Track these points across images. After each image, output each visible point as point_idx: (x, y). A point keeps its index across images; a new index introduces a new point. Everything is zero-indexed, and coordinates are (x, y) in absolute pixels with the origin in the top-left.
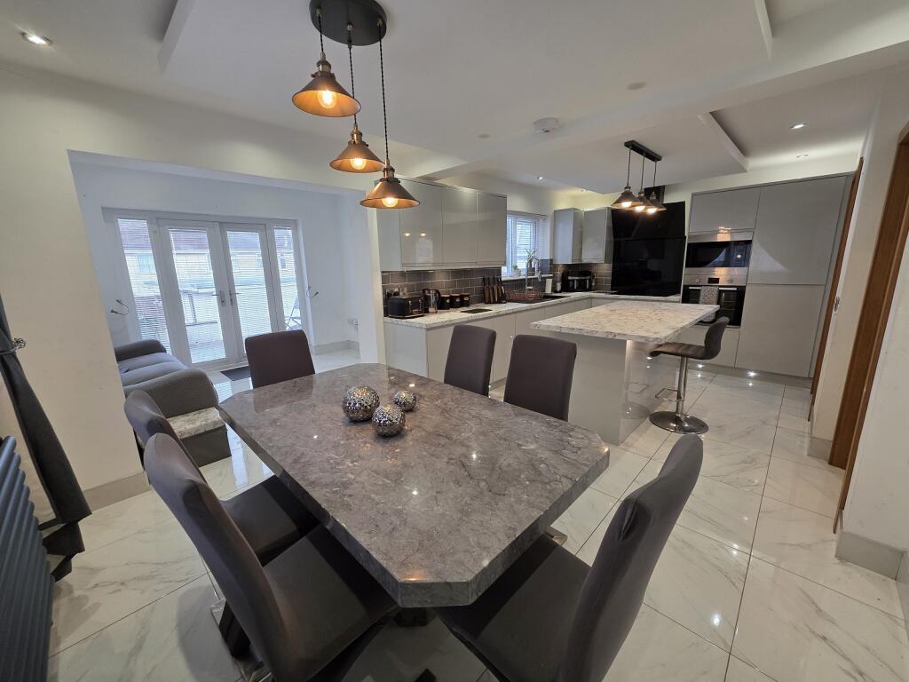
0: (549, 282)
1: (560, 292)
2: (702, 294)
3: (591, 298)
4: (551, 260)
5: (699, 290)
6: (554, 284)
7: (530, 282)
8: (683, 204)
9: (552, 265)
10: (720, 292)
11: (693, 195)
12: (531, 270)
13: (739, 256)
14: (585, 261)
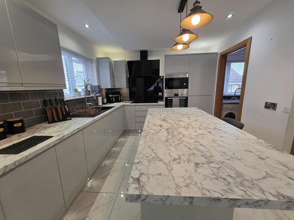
0: (100, 99)
1: (106, 104)
2: (173, 100)
3: (124, 106)
4: (99, 86)
6: (103, 99)
7: (89, 100)
8: (158, 61)
9: (100, 89)
10: (180, 99)
11: (165, 56)
12: (87, 92)
13: (185, 84)
14: (116, 87)
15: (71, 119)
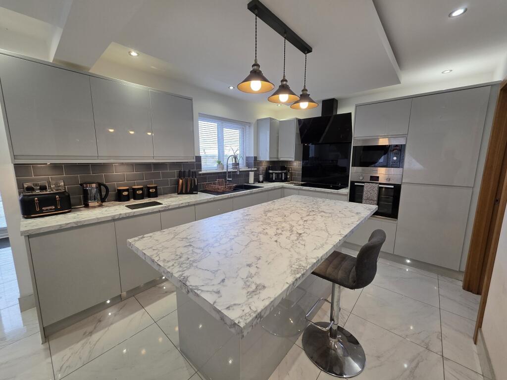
0: (252, 175)
1: (262, 182)
2: (365, 189)
3: (283, 188)
4: (255, 158)
5: (363, 186)
6: (256, 175)
8: (350, 114)
9: (256, 162)
10: (380, 188)
11: (357, 106)
12: (235, 165)
13: (395, 158)
14: (282, 159)
15: (197, 193)
